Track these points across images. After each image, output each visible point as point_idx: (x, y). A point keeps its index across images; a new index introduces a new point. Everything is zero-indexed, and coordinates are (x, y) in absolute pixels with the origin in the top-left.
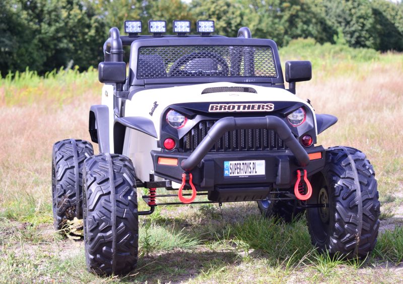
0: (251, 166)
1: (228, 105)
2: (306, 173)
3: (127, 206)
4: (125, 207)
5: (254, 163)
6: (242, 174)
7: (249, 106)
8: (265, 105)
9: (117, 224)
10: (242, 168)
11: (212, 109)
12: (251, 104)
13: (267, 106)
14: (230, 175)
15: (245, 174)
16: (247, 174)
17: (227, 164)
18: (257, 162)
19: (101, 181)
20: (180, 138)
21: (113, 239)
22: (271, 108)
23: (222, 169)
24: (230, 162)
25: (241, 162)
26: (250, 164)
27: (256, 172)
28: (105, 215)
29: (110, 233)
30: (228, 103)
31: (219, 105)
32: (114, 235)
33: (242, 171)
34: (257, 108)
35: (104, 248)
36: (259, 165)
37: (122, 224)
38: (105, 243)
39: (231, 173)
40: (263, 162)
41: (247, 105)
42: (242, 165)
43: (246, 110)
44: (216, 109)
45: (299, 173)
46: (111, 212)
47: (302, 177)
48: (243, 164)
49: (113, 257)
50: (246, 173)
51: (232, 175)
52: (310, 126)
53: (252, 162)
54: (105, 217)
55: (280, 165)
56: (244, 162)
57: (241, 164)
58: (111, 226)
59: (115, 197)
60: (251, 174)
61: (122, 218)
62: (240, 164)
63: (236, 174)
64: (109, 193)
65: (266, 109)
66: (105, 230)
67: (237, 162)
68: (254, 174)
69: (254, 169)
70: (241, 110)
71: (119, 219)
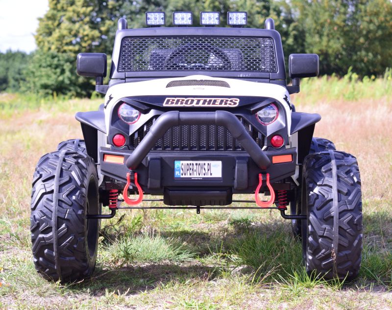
0: (206, 167)
1: (186, 99)
2: (268, 177)
3: (70, 206)
4: (68, 207)
5: (208, 164)
6: (195, 176)
7: (210, 101)
8: (229, 99)
9: (58, 226)
10: (195, 168)
11: (167, 103)
12: (213, 99)
13: (231, 101)
14: (182, 176)
15: (198, 176)
16: (201, 176)
17: (178, 164)
18: (213, 163)
19: (46, 178)
20: (130, 134)
21: (54, 241)
23: (173, 170)
24: (182, 162)
25: (195, 162)
26: (205, 164)
27: (211, 174)
28: (45, 215)
29: (51, 234)
30: (186, 97)
31: (176, 99)
32: (54, 237)
33: (195, 173)
34: (218, 103)
35: (46, 251)
36: (215, 166)
37: (64, 226)
38: (46, 245)
39: (182, 174)
40: (220, 163)
41: (208, 99)
42: (195, 166)
43: (206, 105)
44: (172, 103)
45: (261, 177)
46: (52, 212)
47: (264, 182)
48: (196, 164)
49: (56, 261)
50: (199, 174)
51: (184, 176)
52: (281, 125)
53: (206, 162)
54: (45, 217)
55: (236, 167)
56: (198, 162)
57: (195, 164)
58: (52, 227)
59: (58, 196)
60: (206, 176)
61: (64, 219)
62: (193, 164)
63: (188, 176)
64: (52, 192)
65: (230, 104)
66: (46, 231)
67: (189, 162)
68: (209, 176)
69: (208, 170)
70: (201, 105)
71: (60, 220)
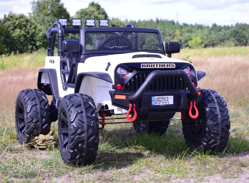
0: (166, 99)
1: (151, 64)
2: (195, 103)
3: (93, 119)
4: (92, 120)
5: (167, 98)
6: (161, 104)
7: (162, 65)
8: (171, 64)
9: (88, 130)
10: (161, 100)
11: (143, 67)
13: (172, 65)
14: (155, 104)
15: (162, 104)
16: (164, 104)
17: (153, 98)
18: (169, 97)
19: (77, 105)
20: (126, 83)
21: (85, 138)
22: (174, 66)
23: (151, 101)
24: (155, 97)
25: (161, 97)
26: (166, 98)
27: (168, 103)
28: (81, 125)
29: (83, 135)
30: (151, 63)
31: (146, 64)
32: (86, 136)
33: (161, 102)
34: (166, 66)
35: (80, 145)
36: (170, 98)
37: (90, 130)
38: (80, 142)
39: (155, 103)
40: (172, 97)
41: (161, 64)
42: (161, 99)
43: (161, 67)
44: (145, 66)
45: (192, 103)
46: (84, 123)
47: (193, 105)
48: (162, 98)
49: (85, 151)
50: (163, 103)
51: (156, 104)
52: (194, 77)
53: (166, 97)
54: (80, 126)
55: (182, 99)
56: (162, 97)
58: (84, 131)
59: (86, 114)
60: (166, 104)
61: (91, 126)
62: (160, 98)
63: (158, 104)
64: (82, 112)
65: (172, 67)
66: (81, 134)
67: (158, 97)
68: (168, 104)
69: (167, 101)
70: (158, 67)
71: (89, 126)
